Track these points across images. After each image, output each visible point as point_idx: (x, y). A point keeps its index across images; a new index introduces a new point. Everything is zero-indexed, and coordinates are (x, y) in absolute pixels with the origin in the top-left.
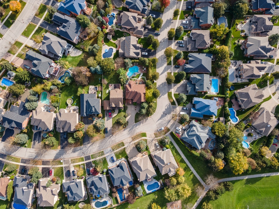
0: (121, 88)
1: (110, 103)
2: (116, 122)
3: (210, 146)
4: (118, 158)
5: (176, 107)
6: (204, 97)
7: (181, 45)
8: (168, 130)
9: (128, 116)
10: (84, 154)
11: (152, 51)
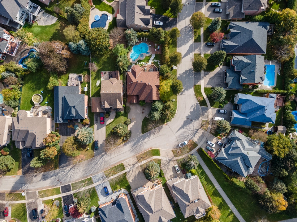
0: (119, 77)
1: (101, 102)
2: (111, 132)
3: (261, 172)
4: (114, 189)
5: (207, 109)
6: (252, 93)
7: (217, 9)
8: (194, 145)
9: (131, 122)
10: (61, 182)
11: (171, 19)
